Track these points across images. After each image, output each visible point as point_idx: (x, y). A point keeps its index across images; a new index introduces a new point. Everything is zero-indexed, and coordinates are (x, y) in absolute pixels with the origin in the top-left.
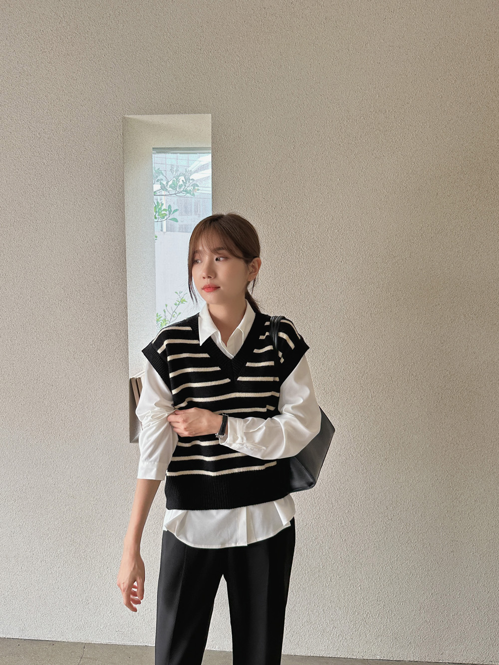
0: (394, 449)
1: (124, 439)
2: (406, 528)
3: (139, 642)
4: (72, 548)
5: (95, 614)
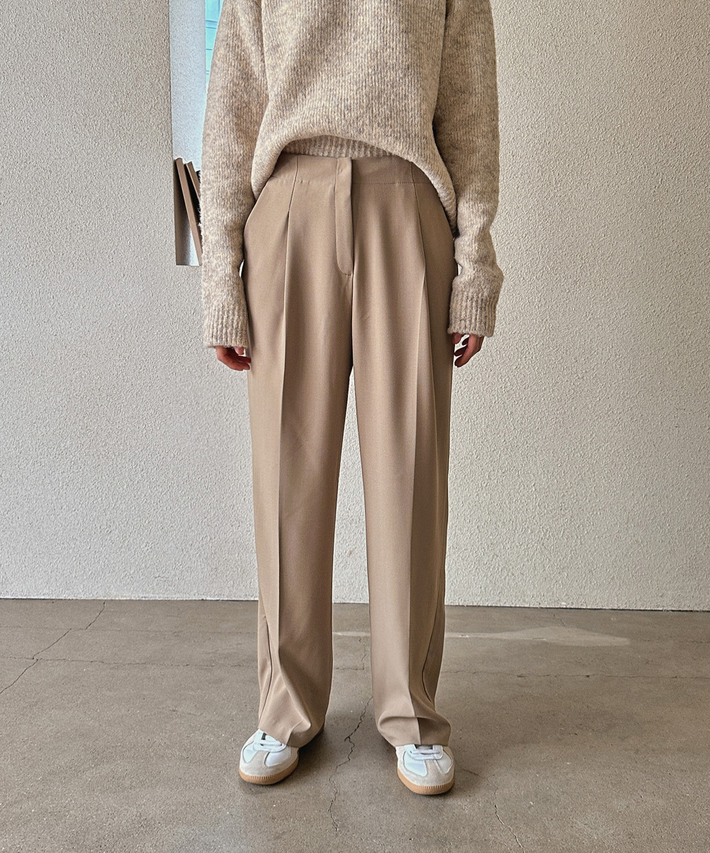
0: (588, 265)
1: (167, 259)
2: (606, 390)
3: (193, 593)
4: (85, 440)
5: (122, 550)
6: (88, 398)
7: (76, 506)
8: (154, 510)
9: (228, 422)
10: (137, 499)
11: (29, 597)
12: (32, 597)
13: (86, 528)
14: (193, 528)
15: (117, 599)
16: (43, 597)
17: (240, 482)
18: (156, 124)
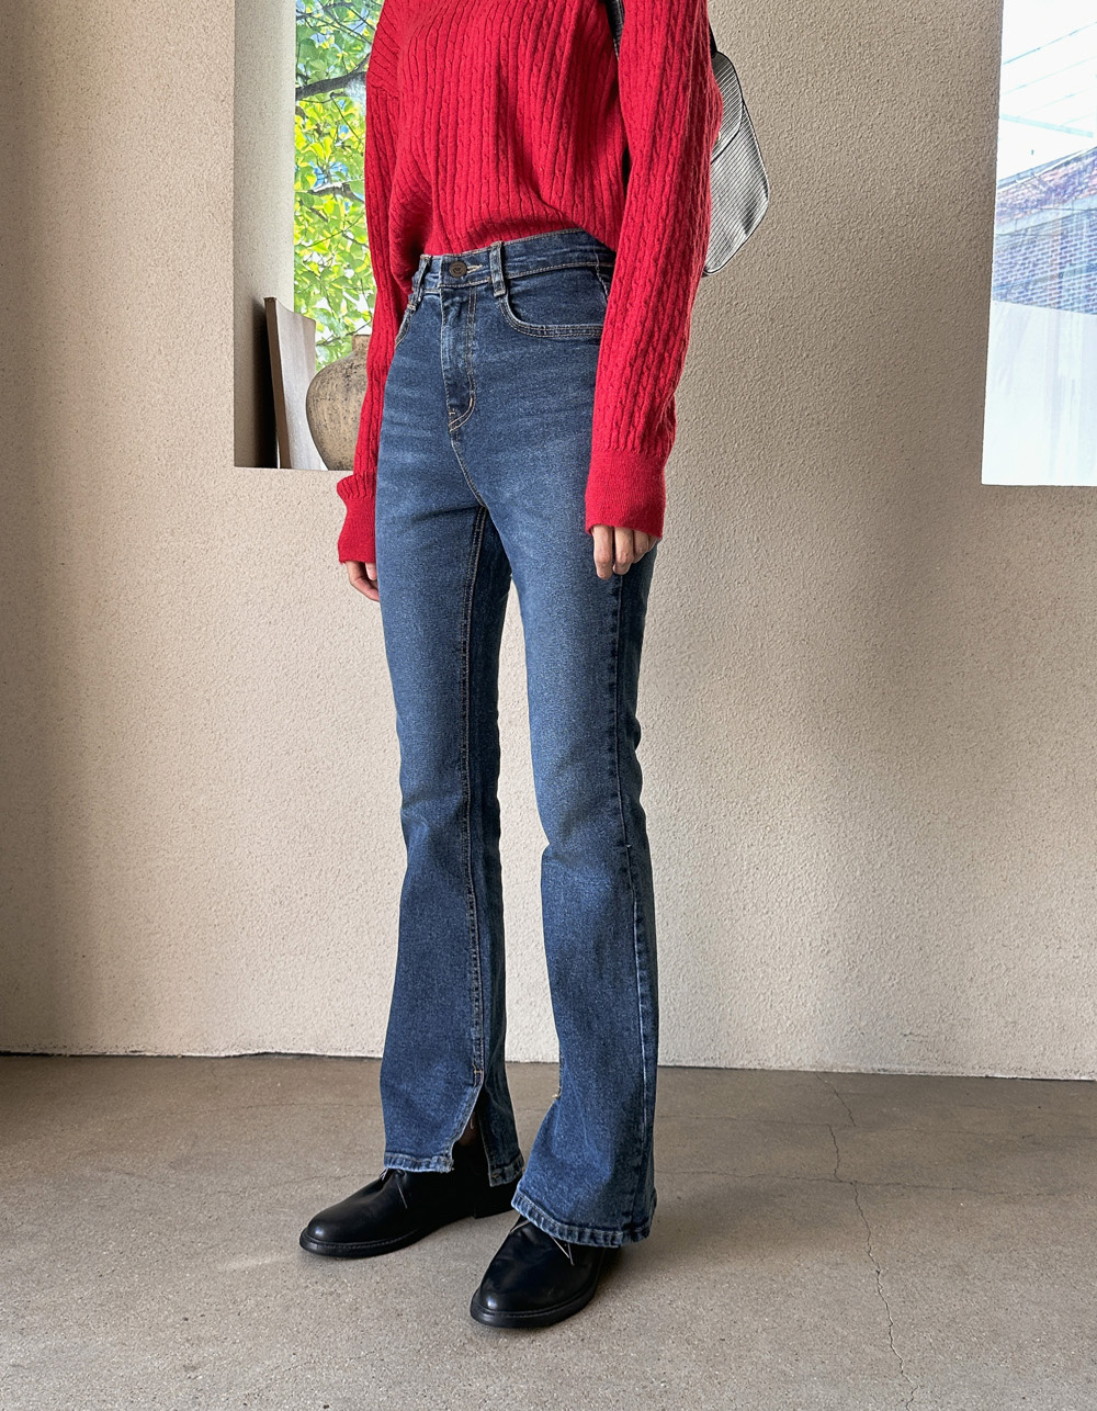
3: (969, 1064)
4: (792, 789)
5: (847, 985)
6: (804, 716)
7: (769, 905)
8: (908, 916)
9: (1054, 763)
10: (880, 895)
11: (677, 1064)
12: (684, 1064)
13: (785, 944)
14: (976, 950)
15: (834, 1071)
16: (703, 1065)
17: (1066, 869)
18: (969, 237)
